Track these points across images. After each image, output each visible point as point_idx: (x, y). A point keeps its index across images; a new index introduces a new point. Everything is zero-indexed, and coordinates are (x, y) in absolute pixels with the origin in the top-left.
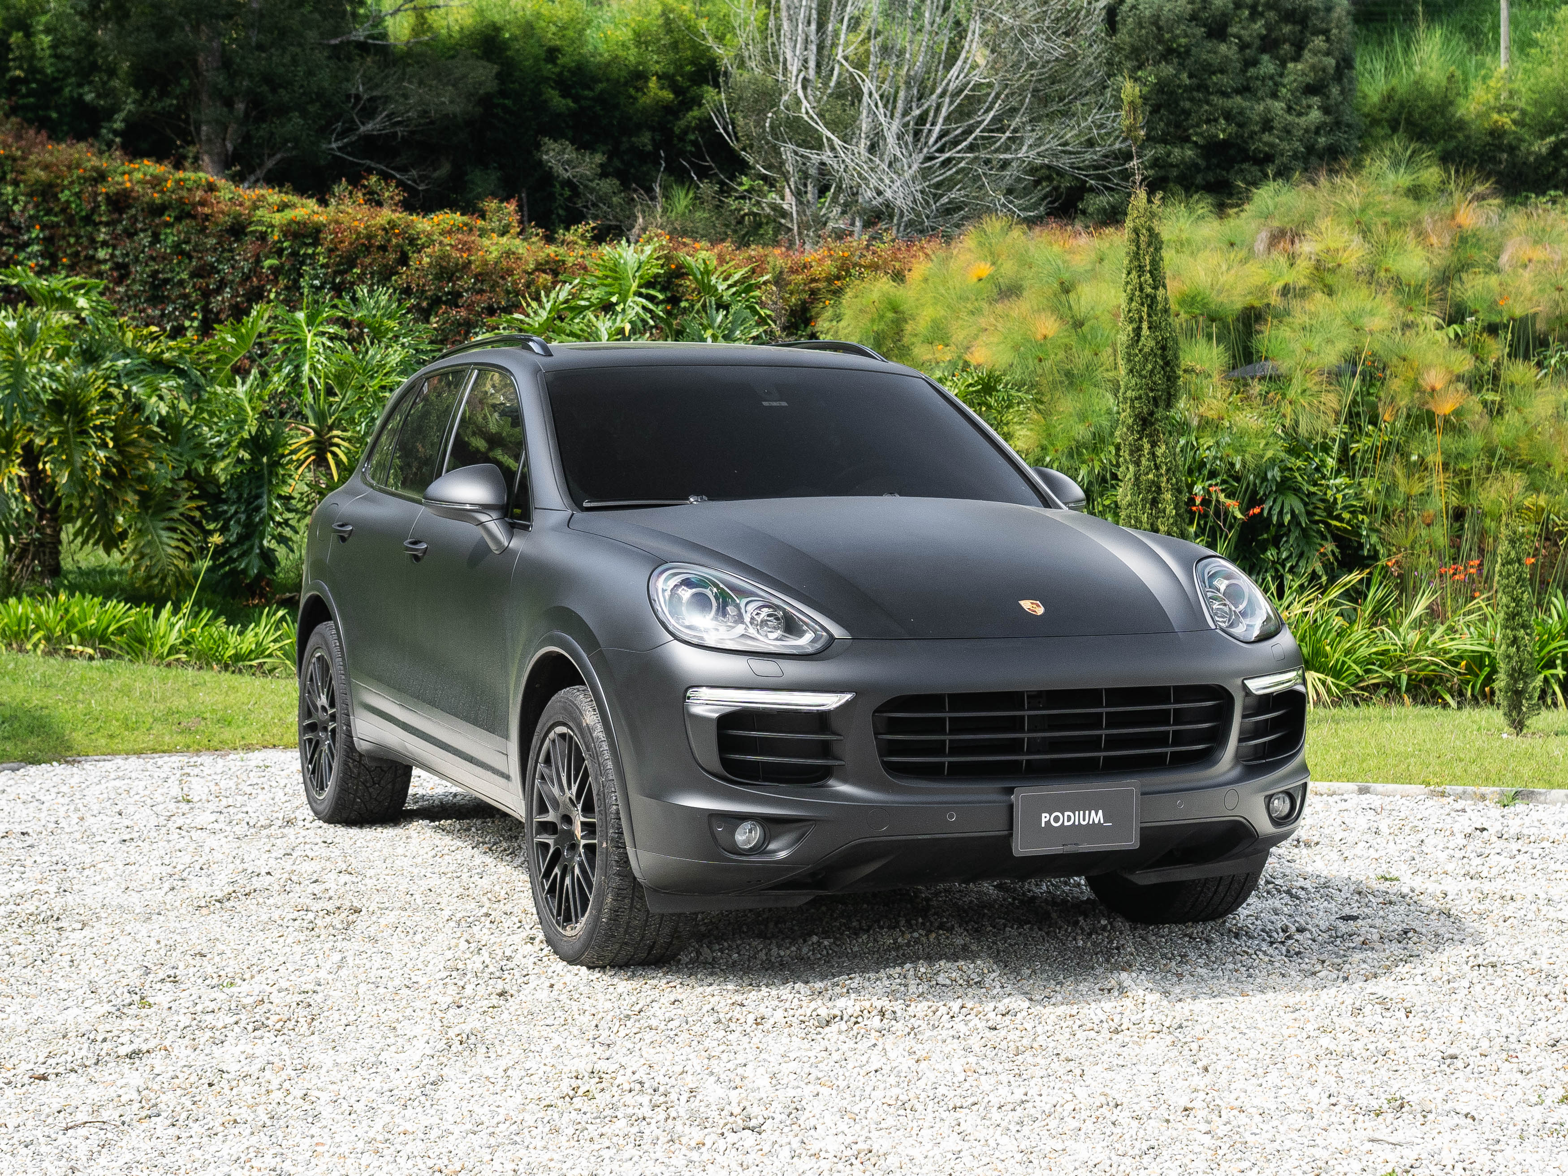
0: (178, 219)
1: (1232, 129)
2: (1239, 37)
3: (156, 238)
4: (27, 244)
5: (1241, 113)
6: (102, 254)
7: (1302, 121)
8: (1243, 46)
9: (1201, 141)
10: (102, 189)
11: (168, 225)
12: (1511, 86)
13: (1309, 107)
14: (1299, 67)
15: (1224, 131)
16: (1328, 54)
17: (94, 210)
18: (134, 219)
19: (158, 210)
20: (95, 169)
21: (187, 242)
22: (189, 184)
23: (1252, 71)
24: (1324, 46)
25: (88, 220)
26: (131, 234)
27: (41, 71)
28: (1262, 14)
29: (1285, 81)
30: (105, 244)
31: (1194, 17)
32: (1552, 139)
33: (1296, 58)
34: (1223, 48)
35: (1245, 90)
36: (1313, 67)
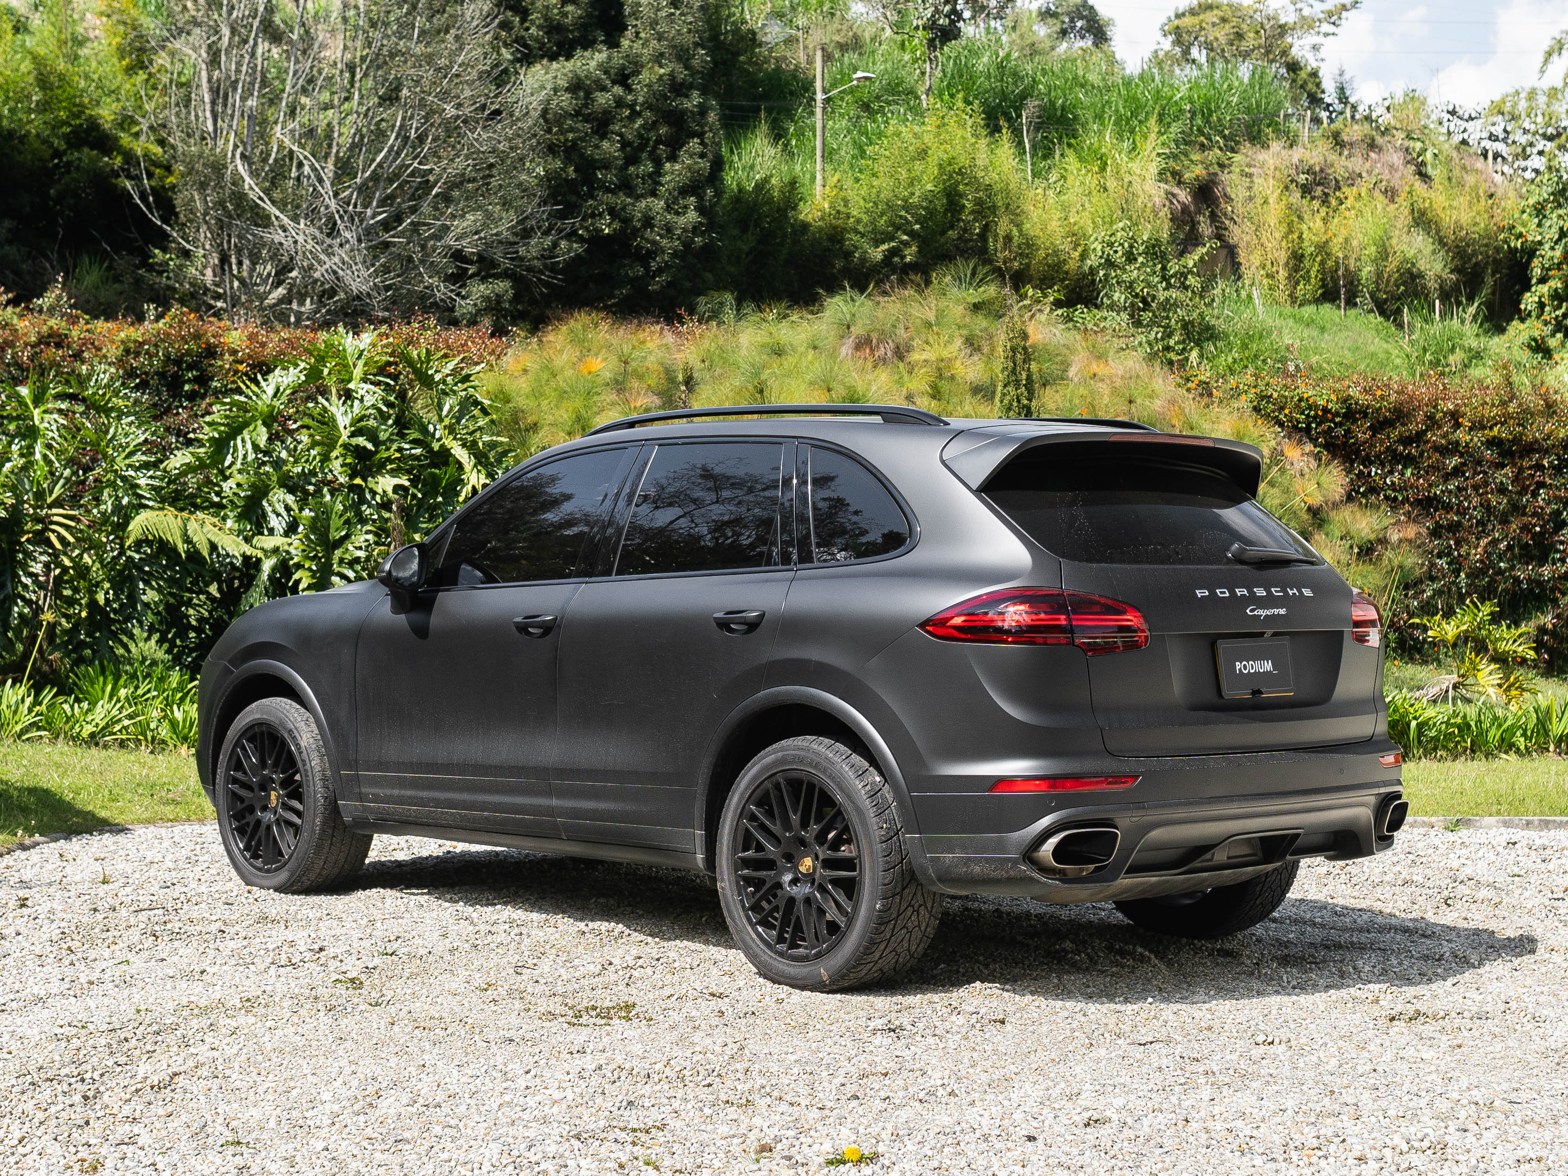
1: (616, 225)
2: (621, 135)
5: (623, 209)
7: (682, 221)
8: (625, 144)
9: (586, 235)
12: (842, 194)
13: (686, 207)
14: (677, 167)
15: (609, 226)
16: (702, 156)
23: (632, 169)
24: (699, 149)
28: (639, 114)
29: (663, 180)
31: (578, 113)
32: (885, 247)
33: (673, 158)
34: (605, 144)
35: (626, 186)
36: (689, 168)
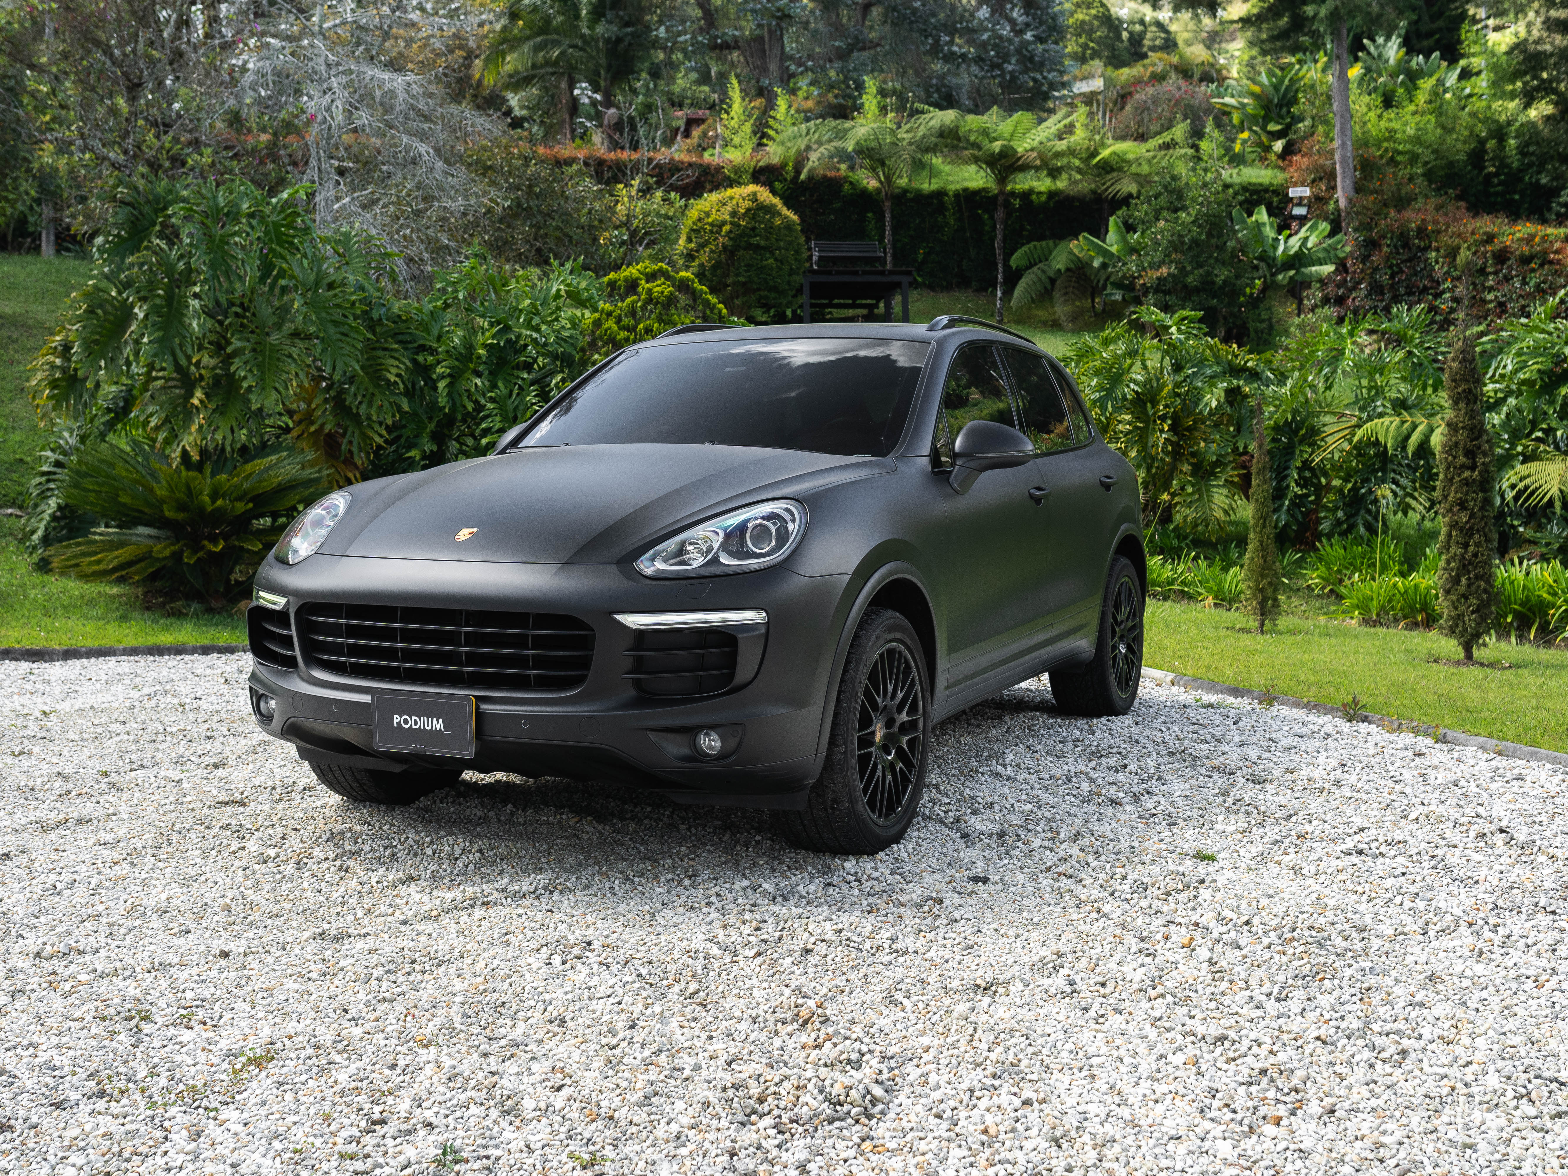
0: (1542, 265)
3: (1524, 283)
4: (1443, 292)
6: (1490, 297)
10: (1489, 248)
11: (1533, 270)
17: (1485, 263)
18: (1510, 268)
19: (1525, 260)
20: (1485, 233)
21: (1544, 282)
22: (1552, 238)
25: (1482, 271)
26: (1507, 279)
27: (1508, 166)
30: (1491, 289)
